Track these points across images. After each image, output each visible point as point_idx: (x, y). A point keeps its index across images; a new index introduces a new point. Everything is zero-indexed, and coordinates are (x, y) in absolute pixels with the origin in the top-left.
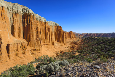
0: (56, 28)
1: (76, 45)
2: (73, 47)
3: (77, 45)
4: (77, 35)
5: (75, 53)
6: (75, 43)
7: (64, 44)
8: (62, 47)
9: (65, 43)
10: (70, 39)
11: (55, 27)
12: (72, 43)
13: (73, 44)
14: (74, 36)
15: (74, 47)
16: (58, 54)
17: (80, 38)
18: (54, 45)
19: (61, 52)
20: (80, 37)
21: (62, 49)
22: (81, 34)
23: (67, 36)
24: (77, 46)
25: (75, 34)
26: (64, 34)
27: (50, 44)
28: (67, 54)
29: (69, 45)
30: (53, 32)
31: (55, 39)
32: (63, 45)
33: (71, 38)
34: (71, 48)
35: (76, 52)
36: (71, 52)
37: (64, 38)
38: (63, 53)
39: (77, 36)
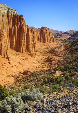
0: (11, 19)
1: (55, 55)
2: (49, 61)
3: (57, 56)
4: (57, 35)
5: (53, 73)
6: (53, 52)
7: (31, 55)
8: (26, 62)
9: (32, 52)
10: (42, 43)
11: (8, 16)
12: (47, 52)
13: (49, 55)
14: (51, 36)
15: (51, 61)
16: (18, 77)
17: (64, 41)
18: (8, 58)
19: (25, 73)
20: (64, 38)
21: (28, 67)
22: (65, 33)
23: (36, 37)
24: (57, 58)
25: (52, 32)
26: (30, 33)
28: (37, 75)
29: (41, 57)
30: (4, 30)
31: (9, 46)
32: (29, 57)
33: (44, 41)
34: (45, 63)
35: (56, 69)
36: (46, 71)
37: (30, 43)
38: (29, 74)
39: (57, 37)
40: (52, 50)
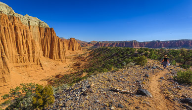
0: (43, 31)
1: (82, 61)
2: (77, 65)
3: (83, 61)
5: (80, 74)
7: (62, 61)
8: (58, 67)
9: (63, 59)
10: (71, 51)
12: (75, 59)
13: (77, 60)
14: (78, 46)
15: (79, 65)
16: (51, 80)
17: (88, 49)
18: (41, 64)
19: (57, 76)
20: (88, 47)
21: (59, 71)
22: (89, 43)
23: (66, 46)
24: (83, 63)
25: (79, 42)
26: (61, 43)
27: (33, 63)
28: (68, 77)
29: (71, 62)
30: (36, 40)
31: (42, 54)
32: (60, 63)
33: (73, 50)
34: (74, 67)
35: (83, 72)
36: (75, 73)
37: (61, 51)
38: (60, 77)
39: (83, 46)
40: (79, 56)
